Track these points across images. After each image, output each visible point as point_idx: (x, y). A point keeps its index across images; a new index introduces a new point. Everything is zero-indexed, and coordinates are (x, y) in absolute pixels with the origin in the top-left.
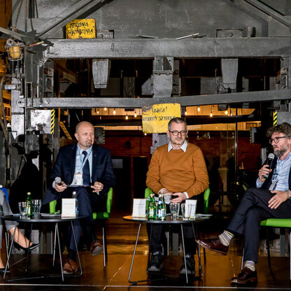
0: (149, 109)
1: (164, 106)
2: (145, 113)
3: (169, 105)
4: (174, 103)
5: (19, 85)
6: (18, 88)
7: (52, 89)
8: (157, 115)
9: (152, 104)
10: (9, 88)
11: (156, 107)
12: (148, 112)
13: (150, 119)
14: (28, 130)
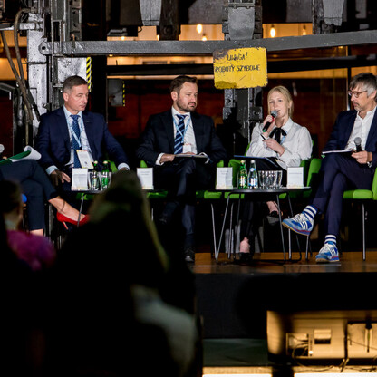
0: (223, 56)
1: (243, 51)
2: (217, 61)
3: (251, 50)
4: (257, 46)
5: (39, 23)
6: (38, 27)
7: (80, 26)
8: (235, 63)
9: (228, 49)
10: (26, 28)
11: (232, 52)
12: (221, 60)
13: (224, 69)
14: (57, 86)
